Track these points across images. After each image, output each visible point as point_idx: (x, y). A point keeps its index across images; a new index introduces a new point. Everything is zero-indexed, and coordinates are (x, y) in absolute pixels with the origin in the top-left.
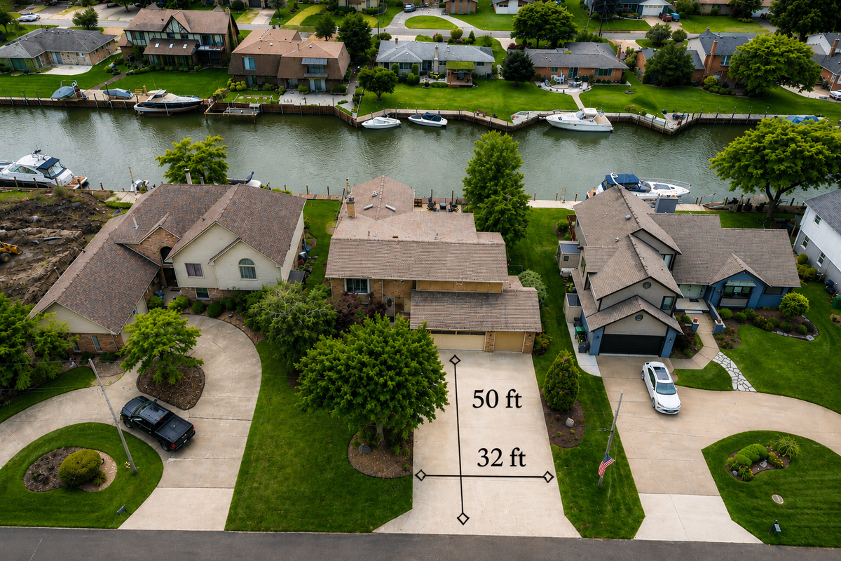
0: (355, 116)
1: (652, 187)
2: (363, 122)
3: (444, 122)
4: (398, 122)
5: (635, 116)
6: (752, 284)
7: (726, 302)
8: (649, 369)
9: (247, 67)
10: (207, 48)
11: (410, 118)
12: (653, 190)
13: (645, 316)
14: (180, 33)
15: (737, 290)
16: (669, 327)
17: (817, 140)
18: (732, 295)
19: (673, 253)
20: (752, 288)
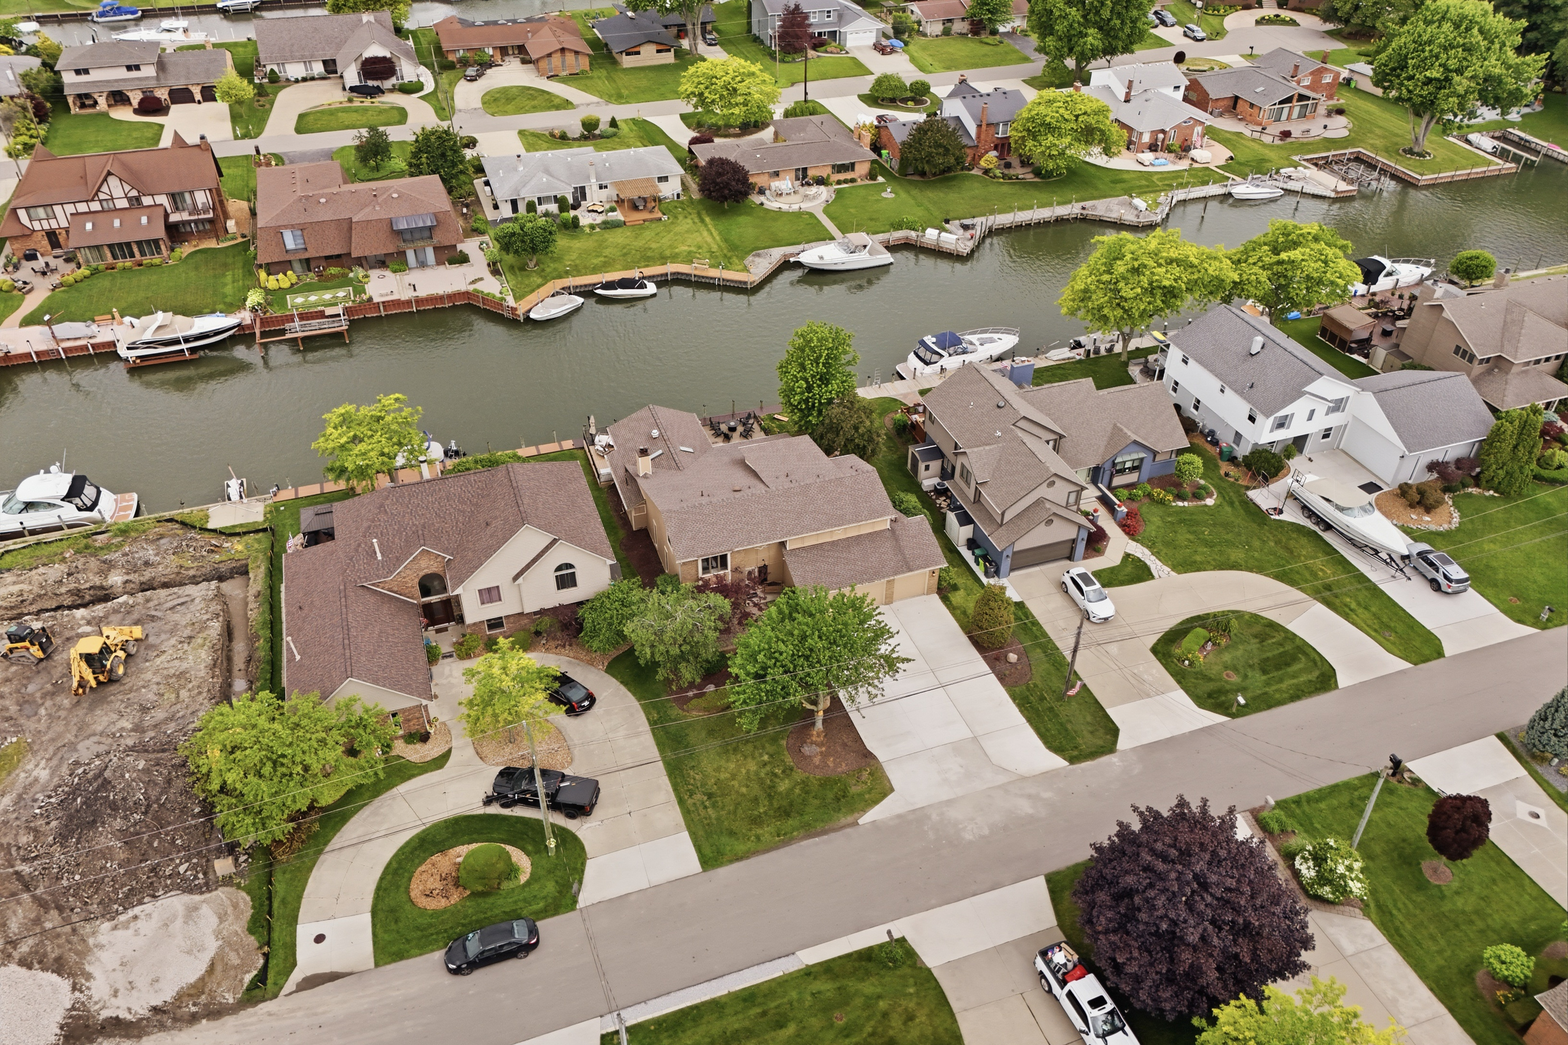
0: (511, 301)
1: (977, 343)
2: (529, 311)
3: (651, 288)
4: (580, 300)
5: (913, 234)
6: (1142, 455)
7: (1118, 481)
8: (1072, 579)
9: (290, 244)
10: (185, 216)
11: (599, 291)
12: (980, 348)
13: (1056, 521)
14: (126, 197)
15: (1128, 465)
16: (1080, 526)
17: (1170, 261)
18: (1122, 471)
19: (1054, 437)
20: (1142, 460)
